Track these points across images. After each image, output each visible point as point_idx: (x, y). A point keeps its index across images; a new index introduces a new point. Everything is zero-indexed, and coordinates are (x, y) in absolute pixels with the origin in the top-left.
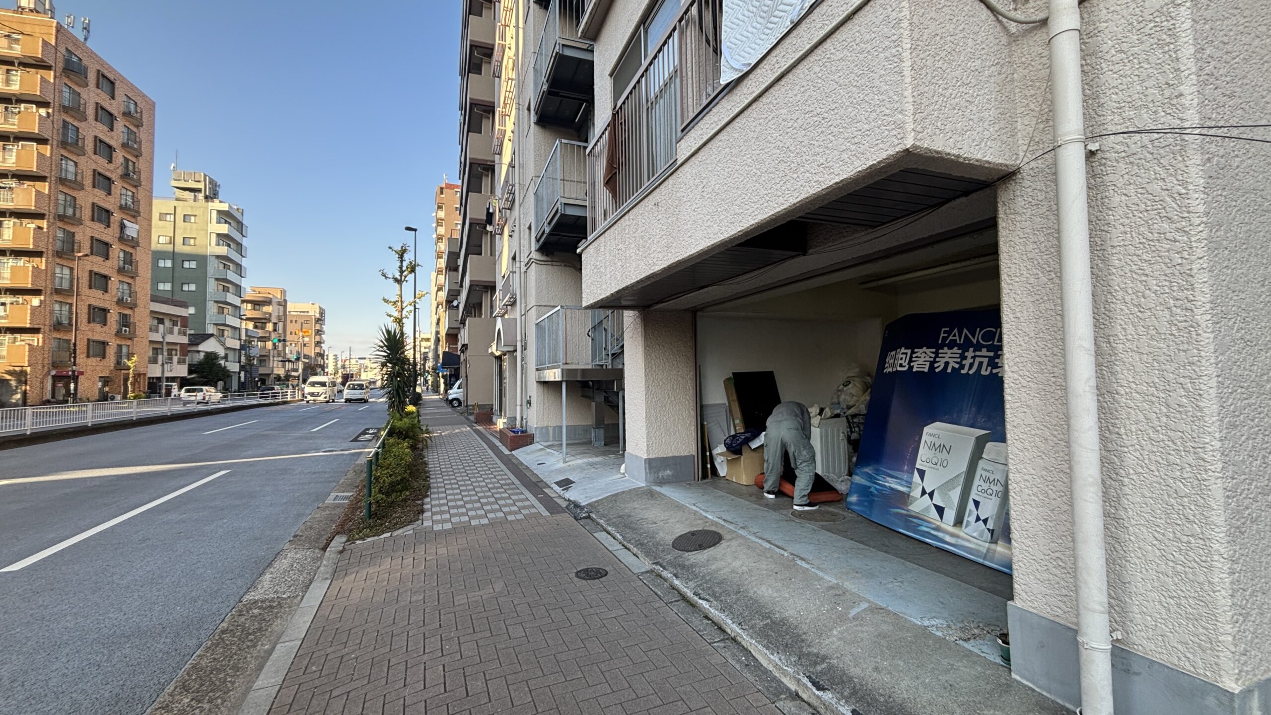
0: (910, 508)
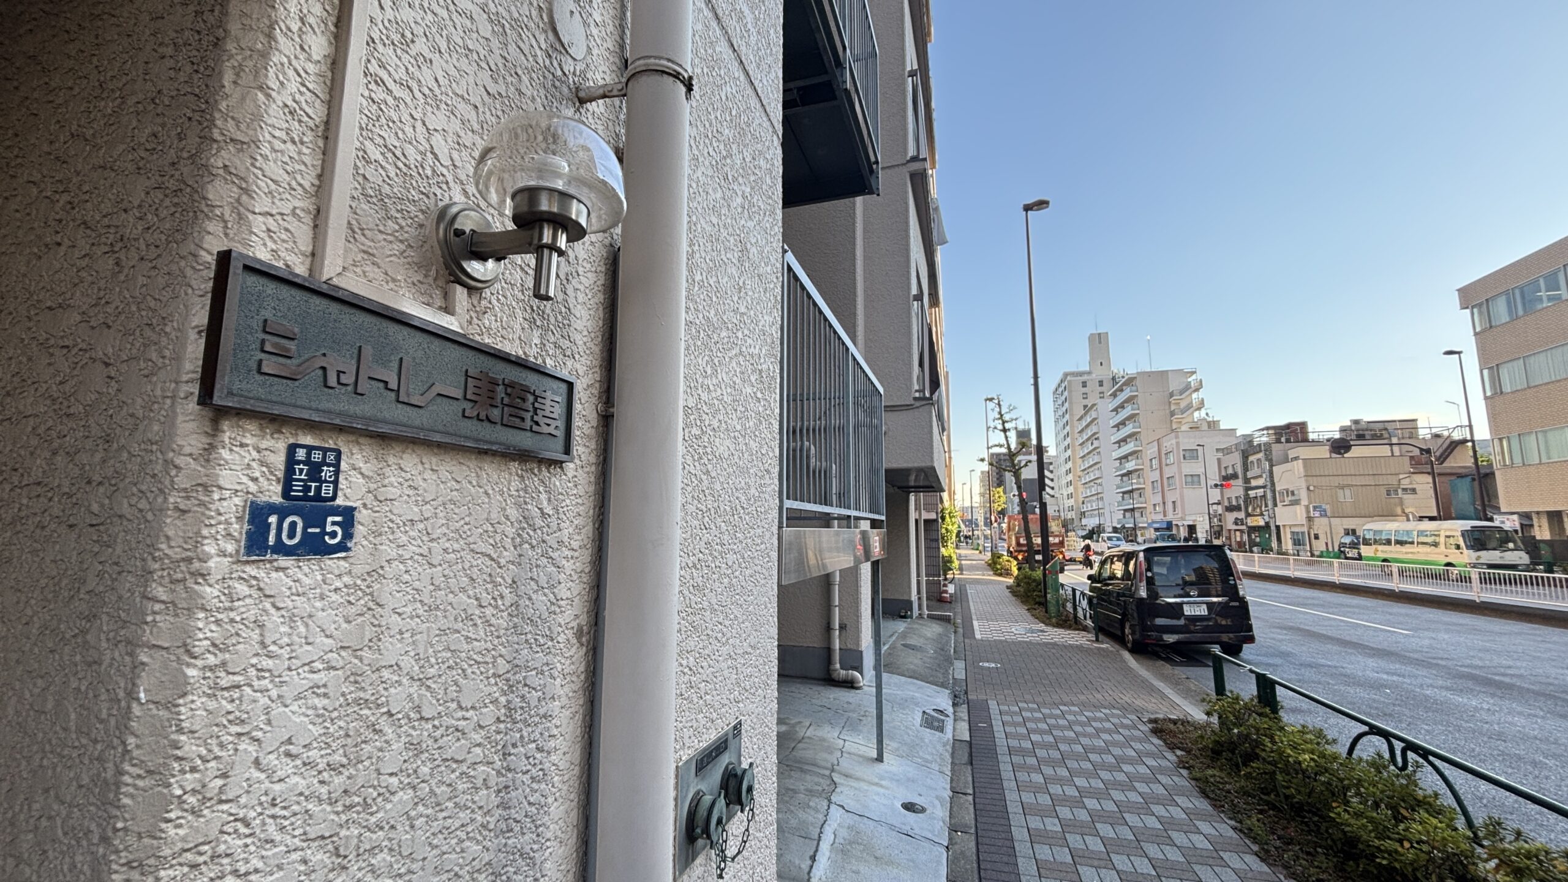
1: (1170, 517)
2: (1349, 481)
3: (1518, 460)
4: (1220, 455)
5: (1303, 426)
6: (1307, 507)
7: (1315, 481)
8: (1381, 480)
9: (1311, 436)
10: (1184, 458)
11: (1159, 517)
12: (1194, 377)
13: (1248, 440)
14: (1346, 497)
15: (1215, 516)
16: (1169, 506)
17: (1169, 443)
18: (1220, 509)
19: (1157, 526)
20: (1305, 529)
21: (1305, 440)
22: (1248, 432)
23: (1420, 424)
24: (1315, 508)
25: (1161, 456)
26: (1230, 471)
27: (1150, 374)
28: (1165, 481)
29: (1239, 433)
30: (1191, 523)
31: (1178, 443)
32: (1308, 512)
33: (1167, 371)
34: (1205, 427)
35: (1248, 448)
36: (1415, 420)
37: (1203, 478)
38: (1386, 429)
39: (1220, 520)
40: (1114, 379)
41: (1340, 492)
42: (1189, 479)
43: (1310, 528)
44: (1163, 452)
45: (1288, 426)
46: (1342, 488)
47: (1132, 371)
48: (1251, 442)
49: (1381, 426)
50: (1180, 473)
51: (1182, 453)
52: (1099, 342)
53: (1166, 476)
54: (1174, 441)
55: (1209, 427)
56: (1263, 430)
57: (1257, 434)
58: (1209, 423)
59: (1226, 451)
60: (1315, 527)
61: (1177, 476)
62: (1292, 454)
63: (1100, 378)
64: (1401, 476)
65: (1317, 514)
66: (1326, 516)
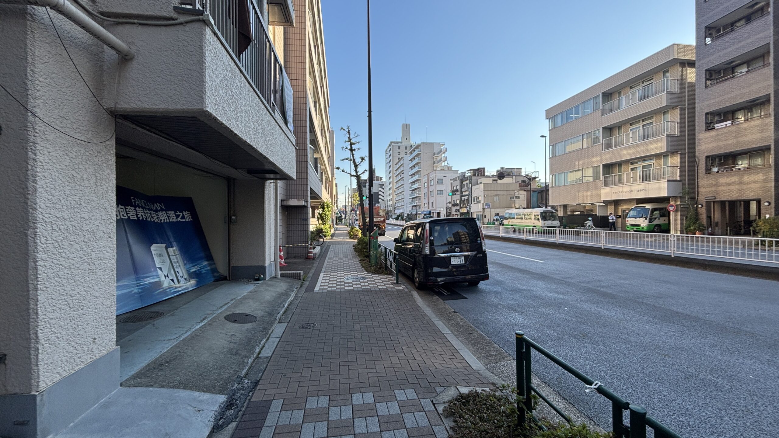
0: (164, 286)
1: (430, 209)
2: (498, 193)
3: (557, 184)
4: (452, 181)
5: (484, 169)
6: (483, 204)
7: (487, 193)
8: (509, 193)
9: (486, 174)
10: (438, 183)
11: (426, 209)
12: (443, 147)
13: (463, 174)
14: (497, 200)
15: (448, 208)
16: (431, 204)
17: (432, 176)
18: (450, 205)
19: (425, 213)
20: (482, 213)
21: (484, 175)
22: (464, 171)
23: (522, 170)
24: (486, 204)
25: (429, 181)
26: (455, 188)
27: (426, 144)
28: (429, 192)
29: (459, 172)
30: (438, 211)
31: (436, 176)
32: (483, 206)
33: (433, 143)
34: (446, 169)
35: (463, 178)
36: (521, 169)
37: (444, 192)
38: (512, 172)
39: (450, 210)
40: (411, 146)
41: (495, 198)
42: (439, 192)
43: (483, 213)
44: (430, 180)
45: (478, 169)
46: (496, 196)
47: (419, 142)
48: (465, 175)
49: (510, 170)
50: (436, 189)
51: (437, 180)
52: (406, 128)
53: (430, 190)
54: (434, 175)
55: (448, 169)
56: (468, 171)
57: (467, 172)
58: (448, 167)
59: (454, 180)
60: (485, 213)
61: (434, 191)
62: (479, 181)
63: (406, 145)
64: (516, 191)
65: (487, 207)
66: (490, 208)
